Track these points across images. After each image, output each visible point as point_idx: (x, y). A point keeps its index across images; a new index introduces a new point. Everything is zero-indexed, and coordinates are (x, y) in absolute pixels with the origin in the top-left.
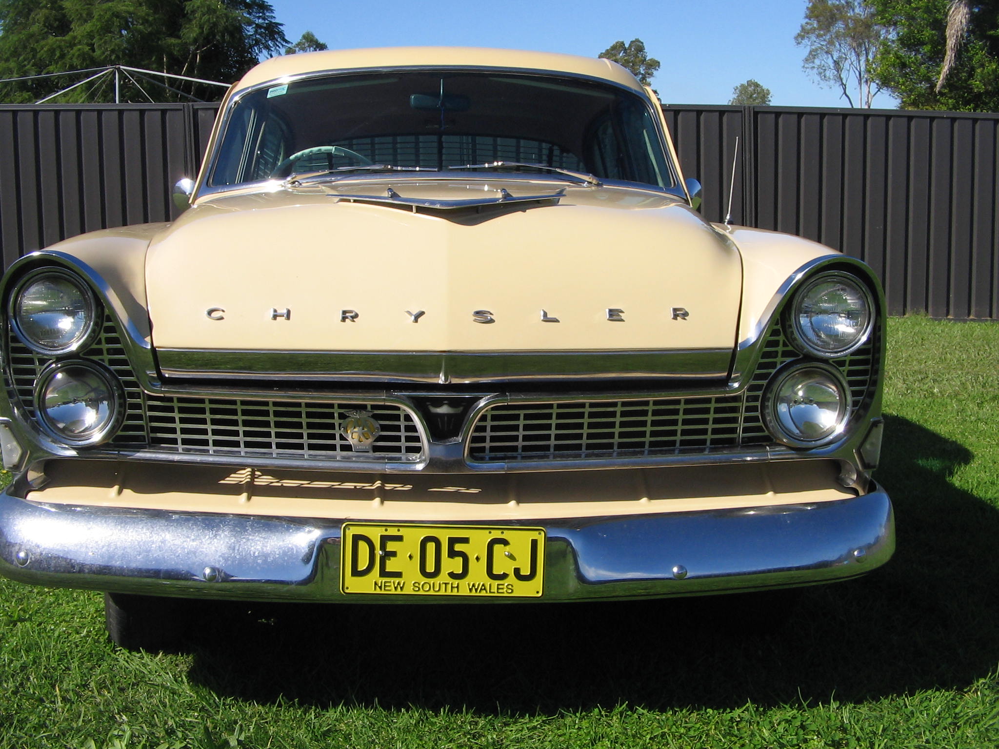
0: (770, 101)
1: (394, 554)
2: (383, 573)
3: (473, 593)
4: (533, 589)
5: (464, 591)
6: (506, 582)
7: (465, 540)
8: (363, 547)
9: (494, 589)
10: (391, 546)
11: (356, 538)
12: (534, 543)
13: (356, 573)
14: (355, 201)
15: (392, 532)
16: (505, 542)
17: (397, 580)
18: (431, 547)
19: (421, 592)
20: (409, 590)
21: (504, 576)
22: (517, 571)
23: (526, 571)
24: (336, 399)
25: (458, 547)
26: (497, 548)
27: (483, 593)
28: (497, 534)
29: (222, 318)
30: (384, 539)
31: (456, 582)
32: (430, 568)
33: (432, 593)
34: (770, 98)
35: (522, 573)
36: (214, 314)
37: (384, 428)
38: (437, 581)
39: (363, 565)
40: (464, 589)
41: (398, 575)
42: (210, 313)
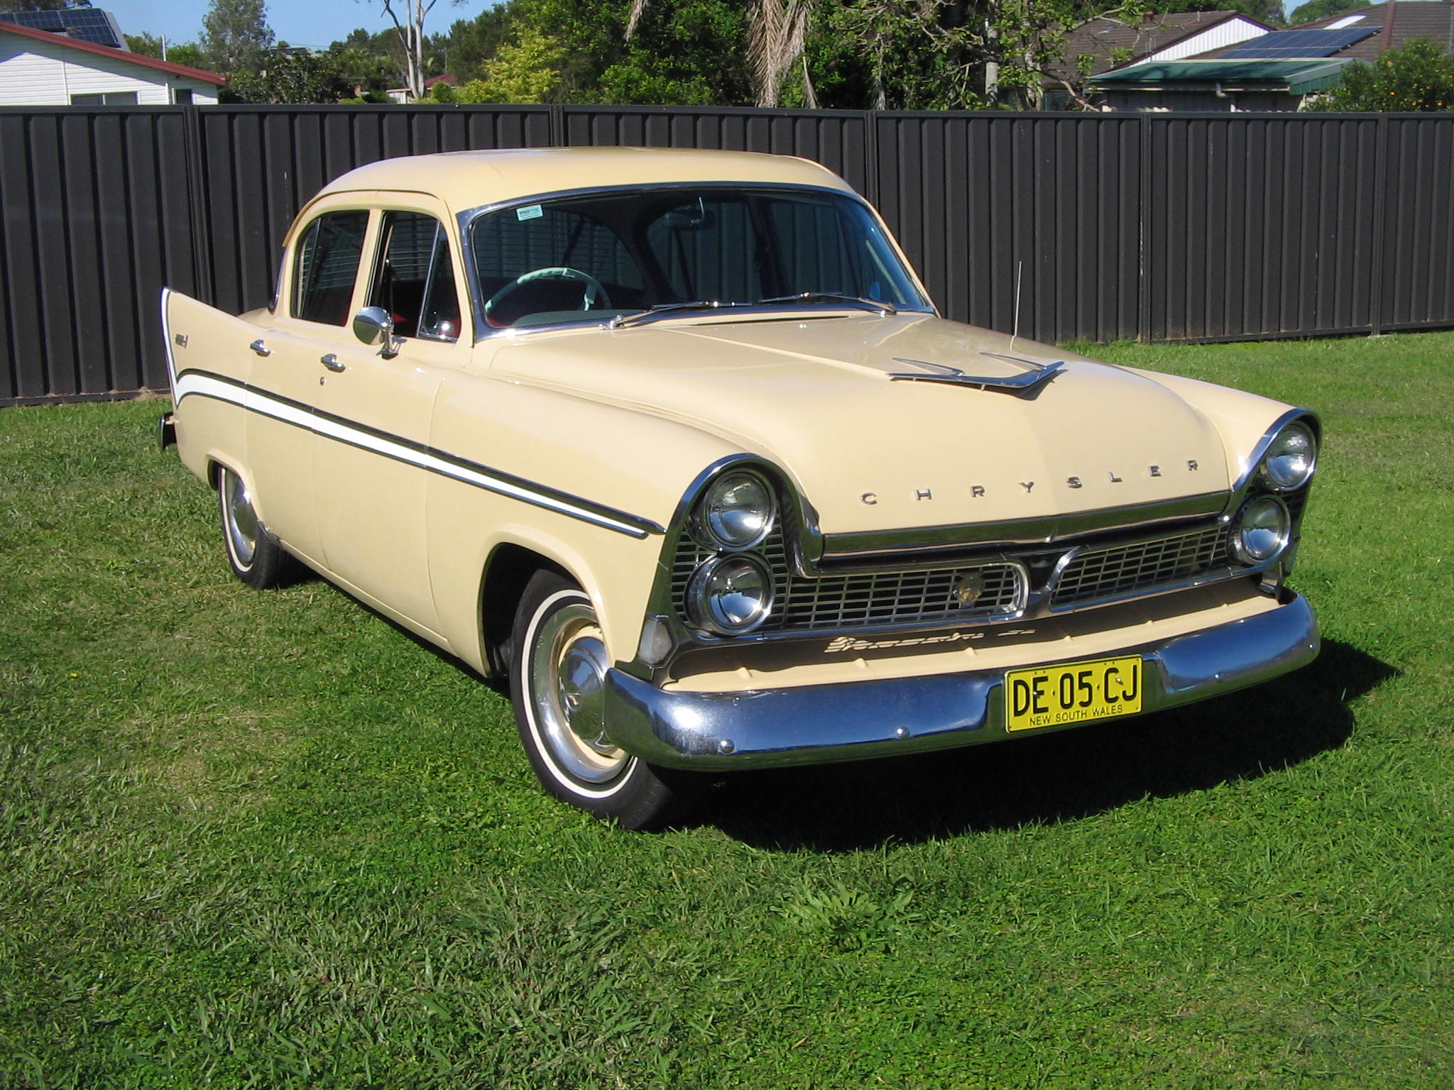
0: (264, 16)
1: (1041, 693)
2: (1036, 710)
3: (1097, 717)
4: (1134, 707)
5: (1090, 716)
6: (1117, 704)
7: (1089, 673)
8: (1021, 689)
9: (1110, 711)
10: (1040, 686)
11: (1017, 683)
12: (1135, 668)
13: (1017, 713)
14: (917, 380)
15: (1040, 674)
16: (1115, 670)
17: (1044, 714)
18: (1067, 681)
19: (1062, 722)
20: (1053, 722)
21: (1115, 699)
22: (1124, 693)
23: (1130, 693)
24: (954, 566)
25: (1085, 680)
26: (1111, 675)
27: (1103, 716)
28: (1110, 665)
29: (874, 502)
30: (1036, 681)
31: (1084, 709)
32: (1067, 701)
33: (1069, 721)
34: (265, 12)
35: (1128, 694)
36: (867, 499)
37: (989, 585)
38: (1072, 710)
39: (1021, 707)
40: (1090, 714)
41: (1045, 710)
42: (865, 496)
